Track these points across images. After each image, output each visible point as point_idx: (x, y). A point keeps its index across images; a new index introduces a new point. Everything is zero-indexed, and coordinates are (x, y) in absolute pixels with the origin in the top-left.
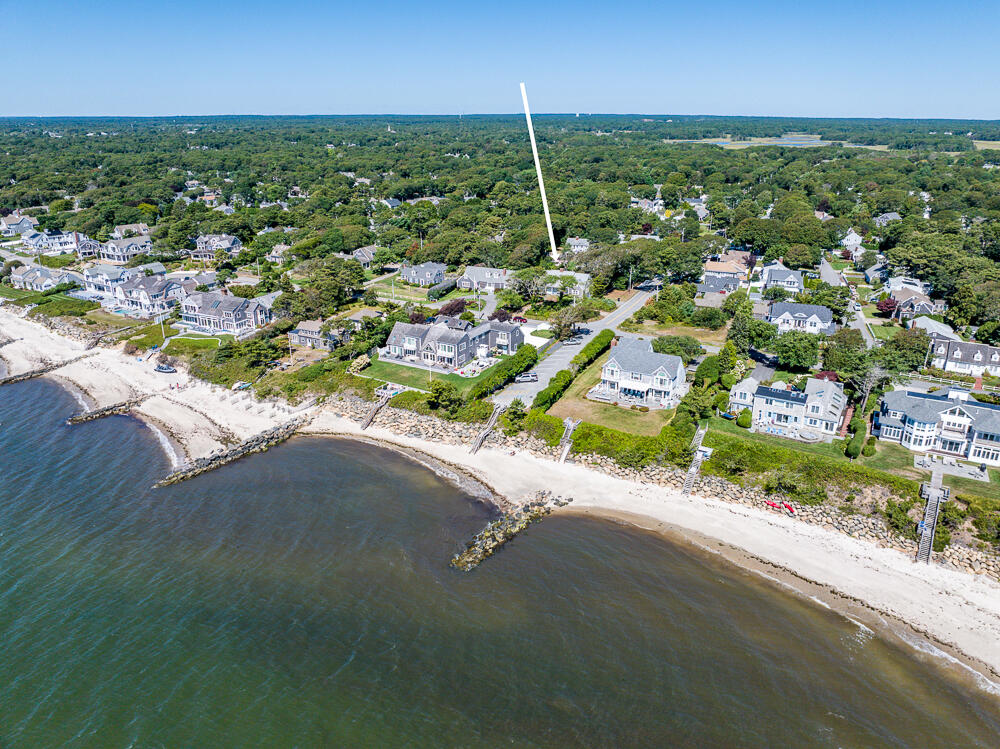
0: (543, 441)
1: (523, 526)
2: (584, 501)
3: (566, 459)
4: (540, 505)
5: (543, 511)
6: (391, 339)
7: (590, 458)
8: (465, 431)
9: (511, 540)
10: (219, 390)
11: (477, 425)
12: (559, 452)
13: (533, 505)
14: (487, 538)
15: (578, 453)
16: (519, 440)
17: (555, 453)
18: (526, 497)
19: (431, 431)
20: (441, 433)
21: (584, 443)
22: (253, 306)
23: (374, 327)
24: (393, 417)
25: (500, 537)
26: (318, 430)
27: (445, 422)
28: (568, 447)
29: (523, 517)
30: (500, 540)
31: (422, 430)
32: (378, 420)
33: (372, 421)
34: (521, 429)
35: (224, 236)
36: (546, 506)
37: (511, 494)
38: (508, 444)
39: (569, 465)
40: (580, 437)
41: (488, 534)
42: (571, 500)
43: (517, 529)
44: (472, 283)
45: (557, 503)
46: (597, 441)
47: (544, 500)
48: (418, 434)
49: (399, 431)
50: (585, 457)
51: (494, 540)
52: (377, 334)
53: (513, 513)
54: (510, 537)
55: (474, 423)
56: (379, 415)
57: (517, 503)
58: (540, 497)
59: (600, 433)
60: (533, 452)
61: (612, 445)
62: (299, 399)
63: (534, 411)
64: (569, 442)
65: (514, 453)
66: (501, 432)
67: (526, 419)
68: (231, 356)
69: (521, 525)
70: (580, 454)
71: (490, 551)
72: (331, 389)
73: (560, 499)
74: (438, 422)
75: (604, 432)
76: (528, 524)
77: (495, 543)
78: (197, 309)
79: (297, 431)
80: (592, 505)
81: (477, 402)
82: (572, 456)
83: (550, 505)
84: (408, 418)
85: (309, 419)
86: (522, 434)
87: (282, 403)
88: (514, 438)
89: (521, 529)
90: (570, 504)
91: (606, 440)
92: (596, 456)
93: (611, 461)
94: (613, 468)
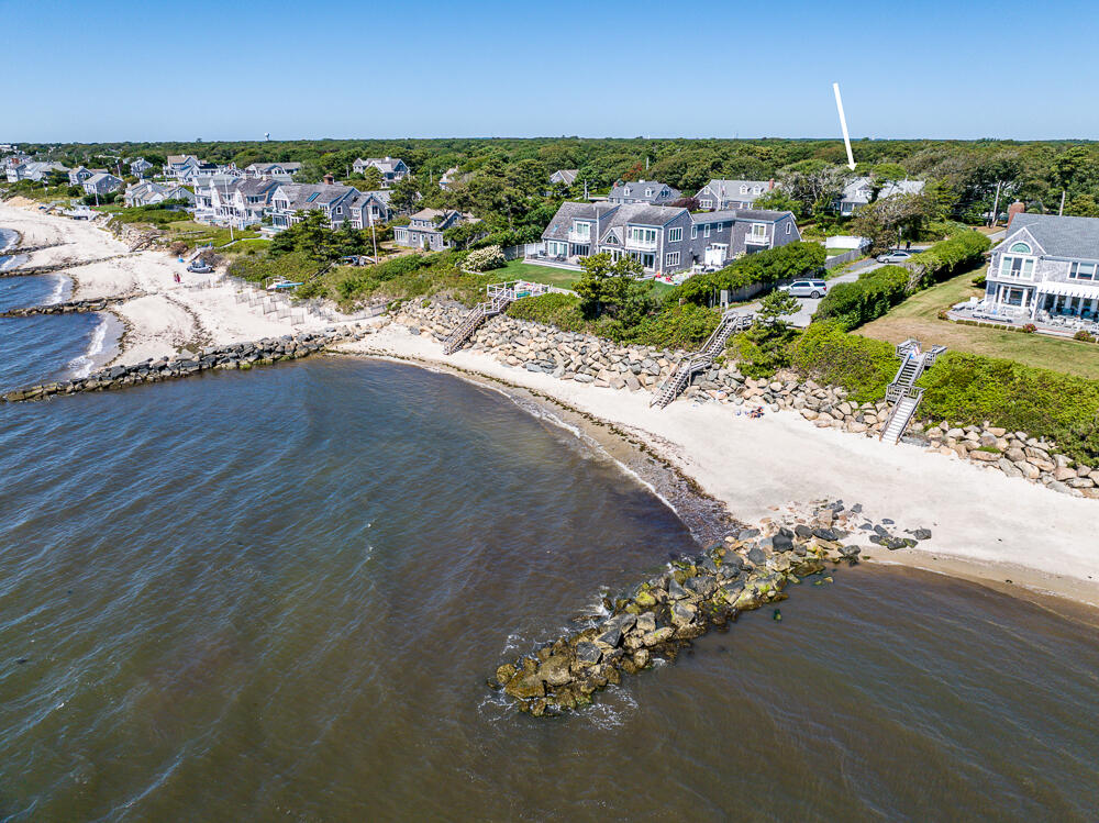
0: (838, 391)
1: (768, 588)
2: (968, 543)
3: (904, 435)
4: (827, 536)
5: (835, 554)
6: (551, 230)
7: (973, 436)
8: (648, 362)
9: (724, 628)
10: (249, 291)
11: (679, 354)
12: (883, 415)
13: (803, 532)
14: (644, 609)
15: (937, 419)
16: (777, 386)
17: (870, 419)
18: (784, 510)
19: (577, 359)
20: (596, 365)
21: (955, 396)
22: (362, 200)
23: (525, 212)
24: (509, 334)
25: (684, 613)
26: (367, 350)
27: (611, 345)
28: (907, 407)
29: (770, 565)
30: (684, 625)
31: (558, 358)
32: (480, 339)
33: (468, 339)
34: (783, 363)
35: (387, 159)
36: (845, 542)
37: (740, 498)
38: (747, 393)
39: (912, 449)
40: (945, 382)
41: (647, 599)
42: (926, 535)
43: (747, 596)
44: (715, 202)
45: (880, 536)
46: (995, 395)
47: (838, 525)
48: (550, 367)
49: (512, 360)
50: (958, 432)
51: (663, 619)
52: (528, 223)
53: (742, 548)
54: (718, 621)
55: (673, 348)
56: (484, 331)
57: (755, 523)
58: (826, 515)
59: (1003, 373)
60: (811, 414)
61: (1045, 403)
62: (358, 303)
63: (818, 326)
64: (911, 394)
65: (758, 413)
66: (732, 367)
67: (797, 341)
68: (291, 249)
69: (762, 586)
70: (945, 425)
71: (642, 655)
72: (418, 289)
73: (890, 528)
74: (595, 344)
75: (1017, 373)
76: (785, 584)
77: (665, 632)
78: (288, 205)
79: (328, 347)
80: (997, 556)
81: (685, 308)
82: (919, 426)
83: (860, 540)
84: (535, 336)
85: (358, 332)
86: (784, 374)
87: (329, 307)
88: (763, 382)
89: (759, 601)
90: (922, 545)
91: (1023, 389)
92: (991, 431)
93: (1040, 446)
94: (1049, 466)
